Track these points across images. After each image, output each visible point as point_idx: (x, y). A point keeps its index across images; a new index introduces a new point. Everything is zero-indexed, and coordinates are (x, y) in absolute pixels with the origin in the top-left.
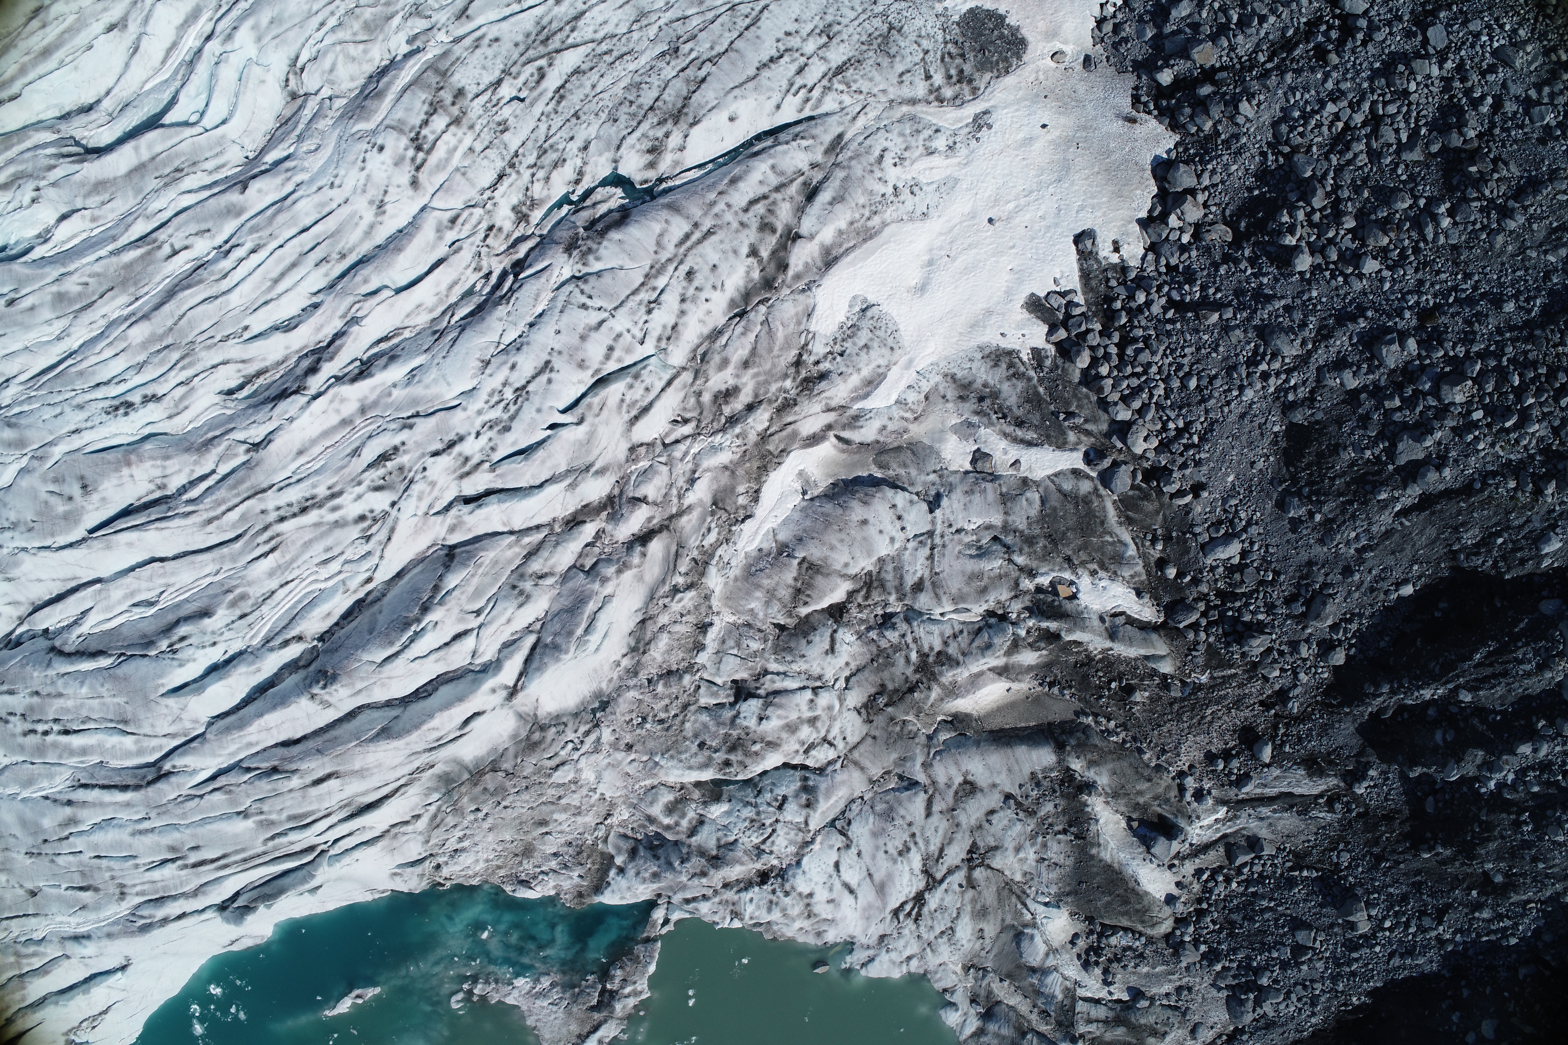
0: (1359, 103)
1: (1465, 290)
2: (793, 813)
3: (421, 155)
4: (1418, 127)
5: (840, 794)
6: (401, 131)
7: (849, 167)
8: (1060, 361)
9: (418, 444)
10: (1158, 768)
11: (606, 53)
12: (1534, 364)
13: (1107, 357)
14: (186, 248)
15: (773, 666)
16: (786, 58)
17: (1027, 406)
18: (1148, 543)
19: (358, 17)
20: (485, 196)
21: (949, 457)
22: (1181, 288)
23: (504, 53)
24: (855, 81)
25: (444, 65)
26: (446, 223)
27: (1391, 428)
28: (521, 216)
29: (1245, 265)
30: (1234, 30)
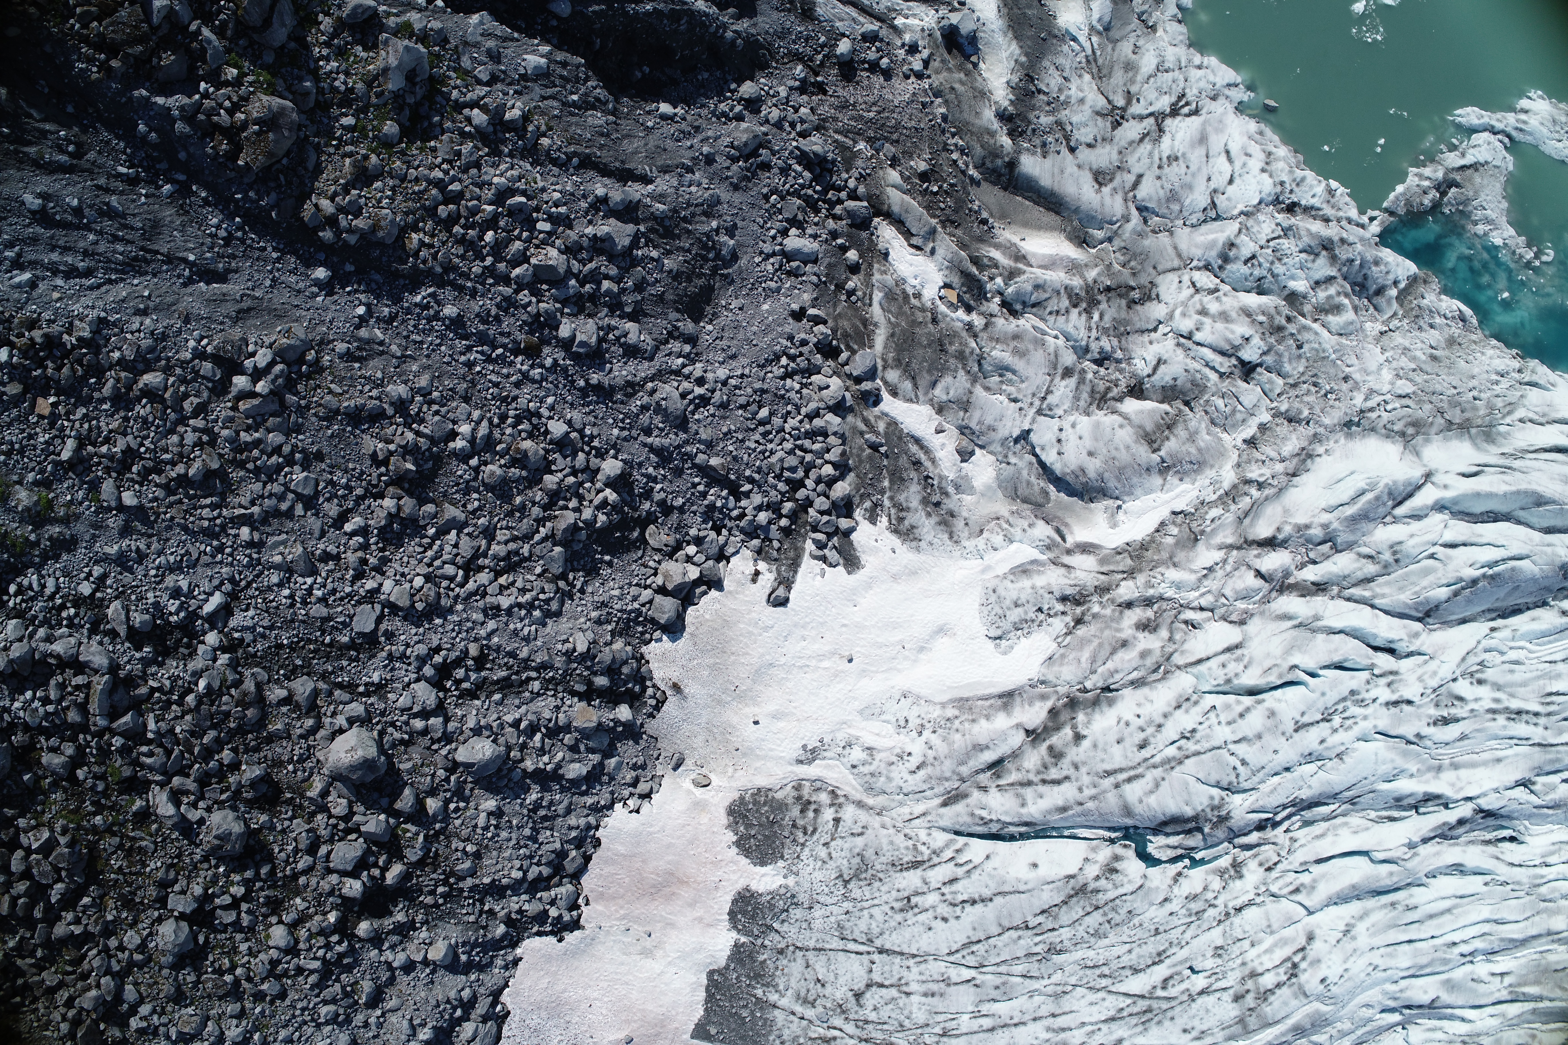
0: (475, 593)
1: (482, 353)
2: (1247, 247)
3: (1296, 960)
4: (434, 539)
5: (1202, 238)
6: (1300, 988)
7: (954, 772)
8: (856, 500)
9: (1419, 718)
10: (937, 94)
11: (1105, 976)
12: (461, 241)
13: (818, 481)
15: (1213, 376)
16: (960, 898)
17: (905, 475)
18: (859, 293)
20: (1261, 899)
21: (990, 469)
22: (724, 506)
23: (1185, 1016)
24: (907, 848)
25: (1236, 1030)
26: (1304, 892)
27: (623, 264)
28: (1237, 866)
29: (657, 497)
30: (546, 727)
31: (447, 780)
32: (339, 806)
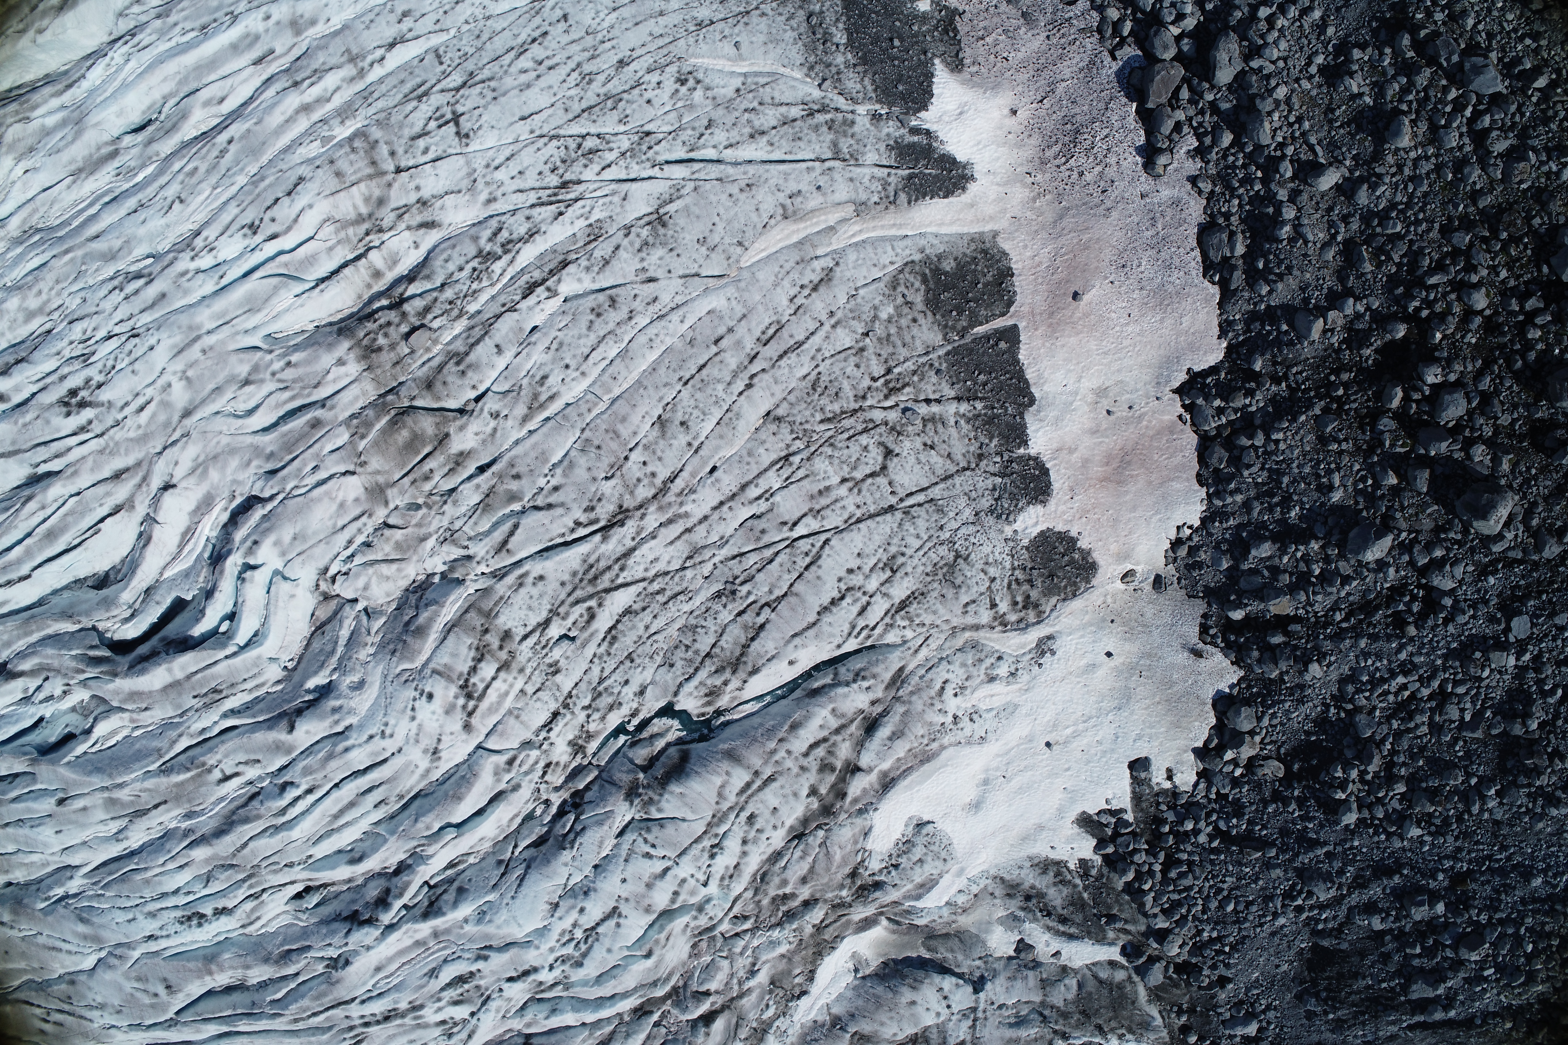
0: (1429, 679)
1: (1498, 861)
3: (471, 704)
4: (1483, 709)
6: (449, 679)
7: (910, 702)
8: (1105, 870)
9: (493, 972)
11: (658, 593)
12: (1549, 936)
13: (1151, 873)
14: (237, 774)
16: (848, 600)
18: (1173, 1015)
19: (388, 539)
20: (541, 737)
22: (1227, 820)
23: (551, 592)
24: (918, 616)
25: (487, 604)
26: (502, 765)
27: (1409, 970)
28: (577, 748)
29: (1293, 806)
30: (1314, 585)
31: (1388, 508)
32: (1479, 453)
